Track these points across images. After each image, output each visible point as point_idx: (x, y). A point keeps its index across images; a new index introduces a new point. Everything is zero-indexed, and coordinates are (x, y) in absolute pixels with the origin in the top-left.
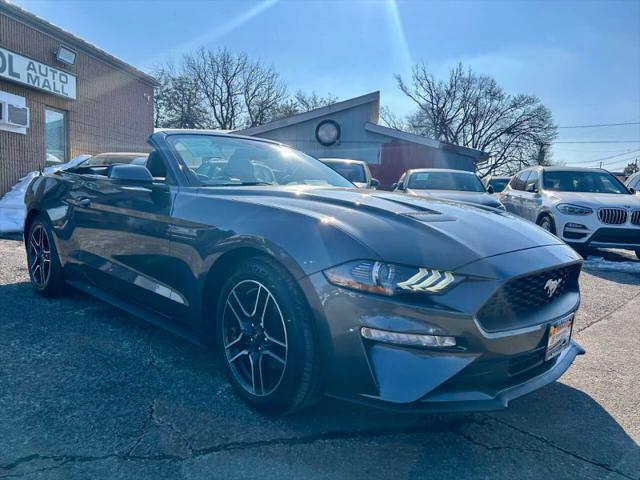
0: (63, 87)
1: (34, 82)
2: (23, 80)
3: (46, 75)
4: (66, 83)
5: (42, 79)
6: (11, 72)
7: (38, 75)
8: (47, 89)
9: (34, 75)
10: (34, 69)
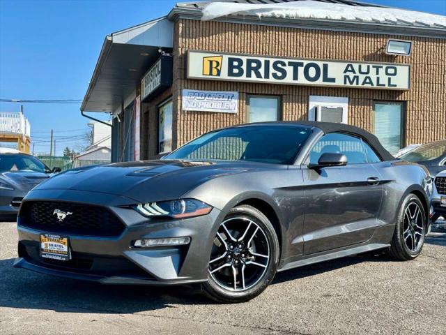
0: (389, 79)
1: (351, 83)
2: (340, 82)
3: (368, 73)
4: (395, 74)
5: (362, 77)
6: (325, 79)
7: (358, 74)
8: (369, 86)
9: (351, 75)
10: (353, 71)
